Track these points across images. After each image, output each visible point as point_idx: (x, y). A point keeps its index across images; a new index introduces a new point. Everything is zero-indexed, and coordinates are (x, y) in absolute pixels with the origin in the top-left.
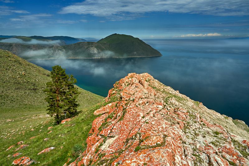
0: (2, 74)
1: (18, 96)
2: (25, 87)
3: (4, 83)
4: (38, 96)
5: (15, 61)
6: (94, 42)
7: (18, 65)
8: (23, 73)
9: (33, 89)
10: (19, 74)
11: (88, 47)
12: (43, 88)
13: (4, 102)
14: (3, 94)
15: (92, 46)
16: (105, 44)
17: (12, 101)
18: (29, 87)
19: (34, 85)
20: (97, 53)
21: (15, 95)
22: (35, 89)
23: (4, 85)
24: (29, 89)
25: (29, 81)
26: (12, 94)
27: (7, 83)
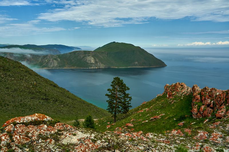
0: (18, 83)
1: (35, 105)
2: (38, 97)
3: (21, 92)
4: (51, 106)
5: (26, 72)
6: (91, 51)
7: (29, 76)
8: (34, 84)
9: (46, 99)
10: (31, 84)
11: (85, 56)
12: (53, 98)
13: (24, 110)
14: (22, 103)
15: (89, 56)
16: (103, 53)
17: (30, 109)
18: (42, 96)
19: (45, 95)
20: (94, 62)
21: (32, 104)
22: (47, 99)
23: (22, 94)
24: (42, 99)
25: (41, 91)
26: (29, 103)
27: (23, 92)
